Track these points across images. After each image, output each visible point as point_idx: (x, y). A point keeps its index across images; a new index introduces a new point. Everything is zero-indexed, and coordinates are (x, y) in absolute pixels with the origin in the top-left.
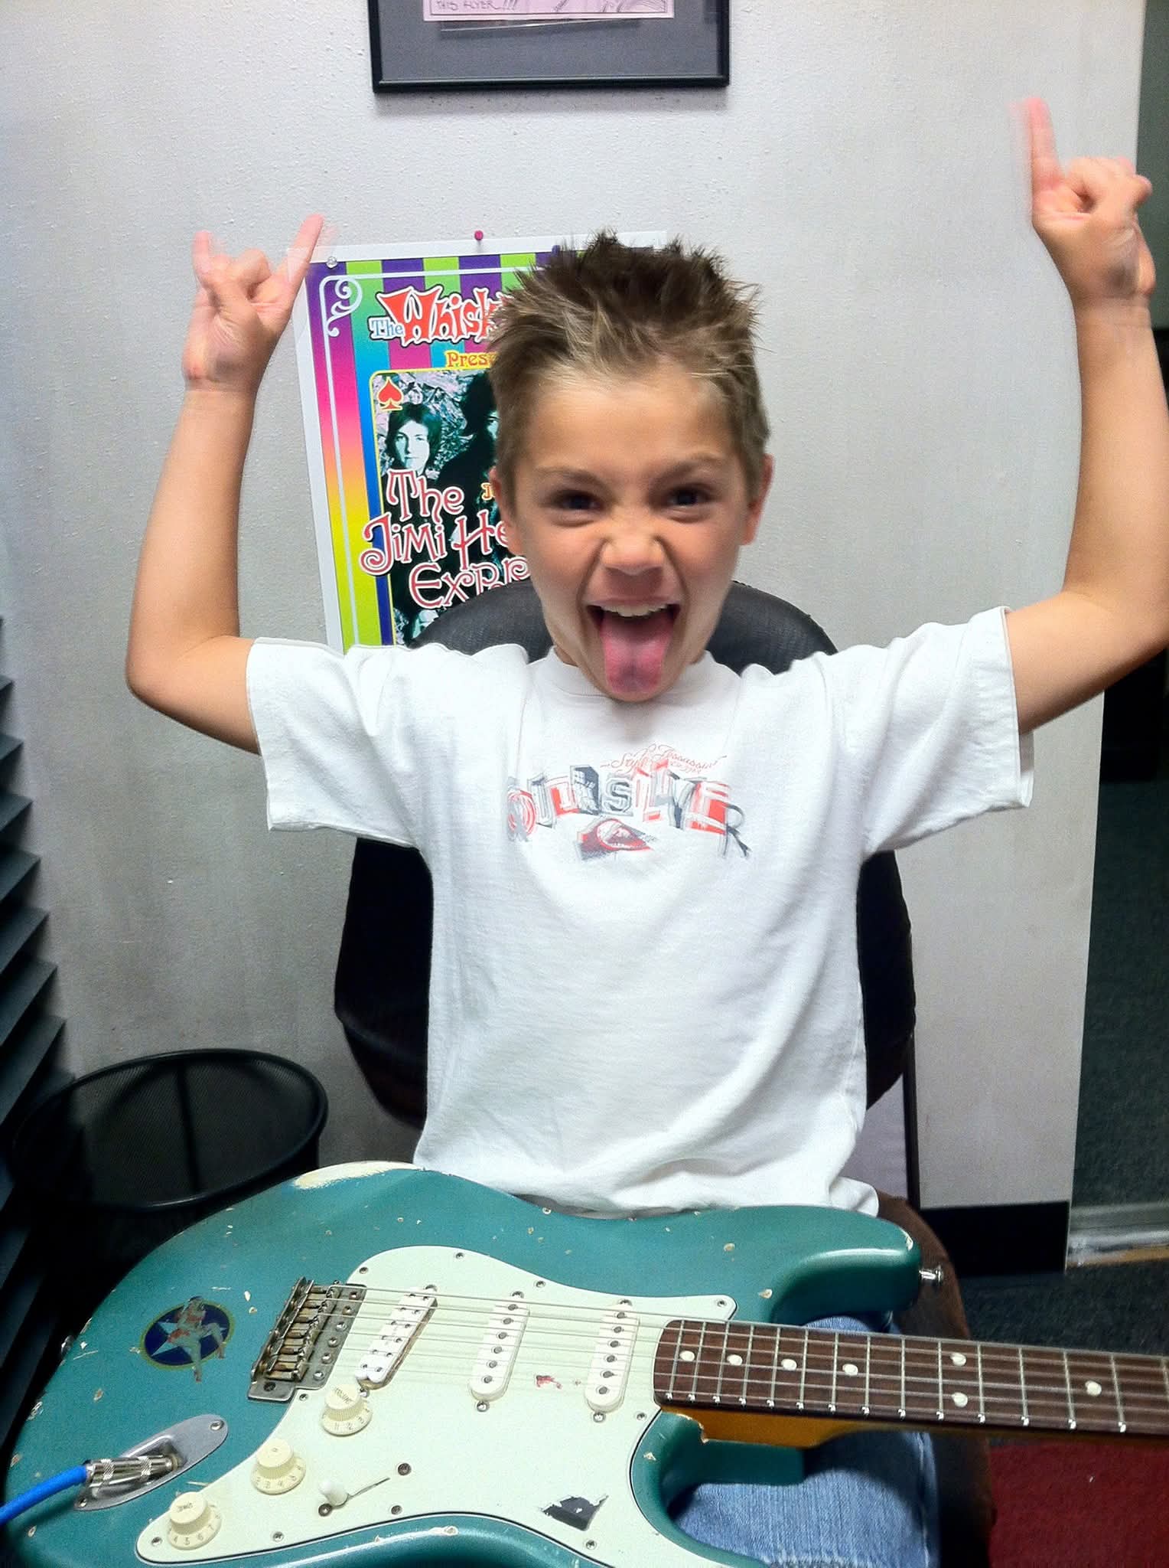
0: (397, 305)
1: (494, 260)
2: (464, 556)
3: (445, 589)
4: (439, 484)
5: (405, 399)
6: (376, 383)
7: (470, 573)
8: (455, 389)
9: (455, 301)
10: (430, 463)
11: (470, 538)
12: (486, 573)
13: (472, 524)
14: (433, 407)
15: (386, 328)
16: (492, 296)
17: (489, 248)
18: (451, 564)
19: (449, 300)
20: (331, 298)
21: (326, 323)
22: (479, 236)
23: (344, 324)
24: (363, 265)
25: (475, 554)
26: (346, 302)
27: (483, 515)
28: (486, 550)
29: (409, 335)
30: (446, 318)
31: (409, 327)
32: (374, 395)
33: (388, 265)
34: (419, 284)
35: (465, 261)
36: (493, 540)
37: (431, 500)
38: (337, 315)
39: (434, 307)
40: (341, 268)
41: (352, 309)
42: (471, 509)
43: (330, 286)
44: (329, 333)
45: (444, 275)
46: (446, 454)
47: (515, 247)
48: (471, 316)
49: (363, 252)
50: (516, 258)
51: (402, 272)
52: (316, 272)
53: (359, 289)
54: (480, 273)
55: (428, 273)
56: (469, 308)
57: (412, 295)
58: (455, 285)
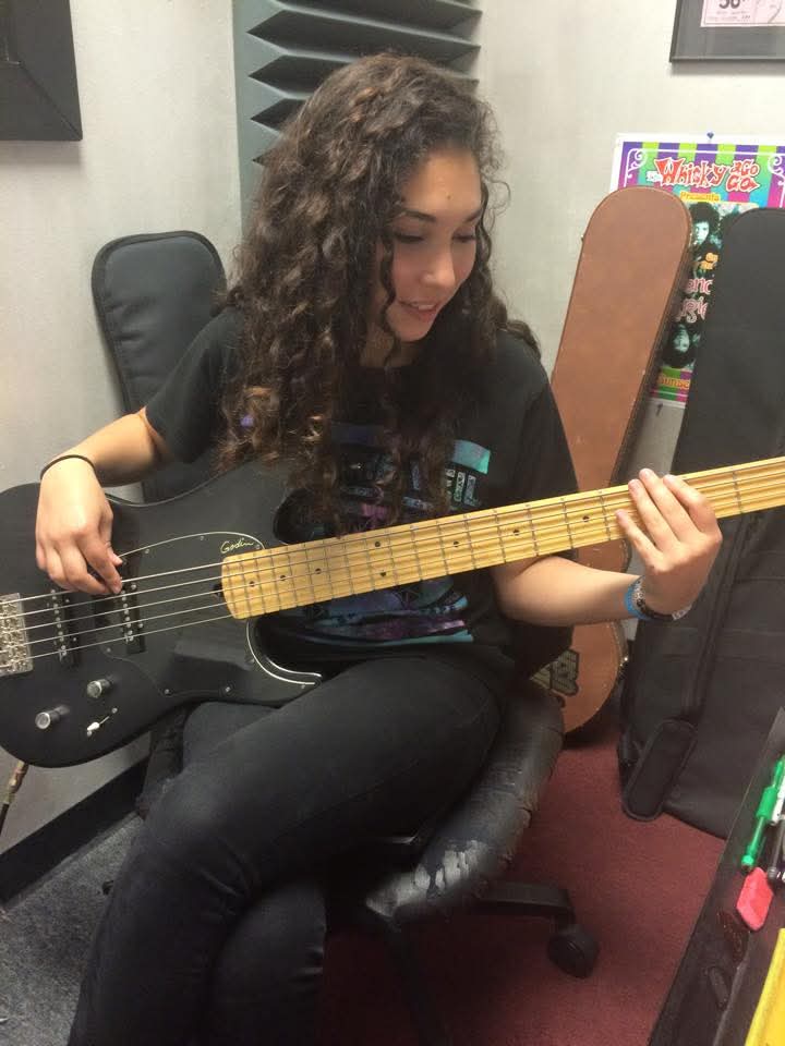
0: (662, 166)
1: (714, 147)
9: (690, 166)
15: (654, 177)
16: (709, 165)
17: (713, 141)
19: (687, 166)
20: (632, 159)
21: (627, 171)
22: (710, 135)
23: (635, 173)
24: (650, 145)
26: (638, 162)
29: (664, 181)
30: (684, 175)
31: (665, 178)
33: (662, 146)
34: (675, 156)
35: (700, 147)
38: (633, 168)
39: (679, 169)
40: (639, 145)
41: (639, 166)
44: (628, 176)
45: (688, 152)
47: (727, 141)
48: (697, 174)
49: (651, 138)
50: (726, 147)
51: (668, 150)
52: (628, 146)
53: (646, 156)
54: (706, 153)
55: (680, 151)
56: (697, 170)
57: (670, 161)
58: (692, 158)
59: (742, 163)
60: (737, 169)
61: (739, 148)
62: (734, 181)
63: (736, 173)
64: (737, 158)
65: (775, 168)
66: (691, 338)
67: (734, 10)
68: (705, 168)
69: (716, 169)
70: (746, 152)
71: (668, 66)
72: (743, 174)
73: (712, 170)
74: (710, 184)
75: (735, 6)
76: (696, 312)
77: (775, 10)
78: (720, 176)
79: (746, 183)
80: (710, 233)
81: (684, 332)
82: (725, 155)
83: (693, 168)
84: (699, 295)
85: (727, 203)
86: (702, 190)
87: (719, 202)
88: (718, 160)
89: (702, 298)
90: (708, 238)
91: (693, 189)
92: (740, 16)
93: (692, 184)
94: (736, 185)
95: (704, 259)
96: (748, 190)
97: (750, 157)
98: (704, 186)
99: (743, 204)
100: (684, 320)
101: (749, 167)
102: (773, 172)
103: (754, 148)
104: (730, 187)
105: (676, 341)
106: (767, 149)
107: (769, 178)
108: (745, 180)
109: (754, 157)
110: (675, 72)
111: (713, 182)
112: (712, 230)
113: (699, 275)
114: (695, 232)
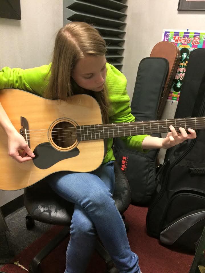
0: (175, 38)
1: (189, 33)
9: (182, 38)
15: (173, 41)
16: (187, 38)
17: (188, 31)
19: (181, 38)
20: (167, 36)
21: (166, 39)
22: (188, 30)
23: (168, 40)
29: (175, 42)
30: (180, 40)
31: (175, 41)
33: (175, 33)
34: (178, 35)
35: (185, 33)
36: (179, 71)
38: (167, 38)
40: (169, 32)
41: (169, 38)
44: (166, 41)
45: (182, 35)
47: (192, 32)
48: (184, 40)
49: (172, 31)
50: (192, 33)
51: (176, 34)
52: (166, 33)
53: (171, 35)
54: (187, 35)
55: (180, 34)
56: (184, 39)
57: (177, 37)
58: (183, 36)
60: (194, 39)
61: (195, 33)
62: (194, 42)
63: (194, 40)
64: (195, 36)
65: (204, 39)
66: (181, 84)
68: (186, 39)
69: (189, 39)
70: (197, 34)
71: (177, 11)
72: (196, 40)
78: (190, 41)
79: (197, 42)
80: (187, 56)
81: (179, 82)
82: (191, 35)
83: (183, 38)
84: (183, 72)
85: (192, 48)
86: (185, 44)
87: (190, 48)
88: (190, 37)
90: (186, 57)
91: (183, 44)
93: (183, 43)
94: (194, 43)
95: (185, 63)
96: (197, 45)
100: (179, 79)
101: (198, 38)
103: (199, 33)
104: (192, 44)
105: (177, 85)
106: (203, 34)
107: (203, 41)
108: (196, 42)
109: (199, 36)
110: (179, 13)
111: (188, 42)
112: (187, 55)
113: (184, 67)
114: (183, 56)
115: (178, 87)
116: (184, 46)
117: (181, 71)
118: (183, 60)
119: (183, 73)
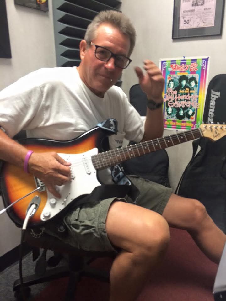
0: (172, 66)
1: (185, 60)
2: (176, 100)
3: (172, 105)
4: (174, 90)
5: (171, 79)
6: (168, 76)
7: (176, 103)
8: (178, 77)
10: (173, 87)
11: (177, 98)
12: (178, 103)
13: (178, 96)
14: (175, 80)
15: (170, 69)
16: (185, 65)
17: (185, 58)
18: (174, 101)
19: (179, 66)
20: (164, 65)
21: (163, 68)
22: (184, 57)
23: (165, 69)
24: (169, 61)
25: (177, 100)
27: (179, 95)
28: (179, 100)
29: (173, 70)
30: (178, 68)
32: (167, 78)
33: (172, 61)
34: (175, 63)
35: (182, 60)
36: (180, 99)
37: (173, 92)
38: (164, 67)
40: (165, 61)
41: (166, 67)
42: (178, 94)
43: (164, 64)
44: (163, 70)
46: (176, 86)
47: (189, 58)
48: (182, 68)
49: (169, 59)
50: (189, 60)
51: (173, 62)
52: (162, 62)
53: (167, 64)
54: (183, 62)
55: (177, 62)
56: (181, 67)
57: (174, 65)
58: (180, 63)
59: (193, 64)
60: (192, 66)
61: (192, 60)
64: (192, 62)
65: (202, 64)
66: (184, 111)
67: (188, 24)
68: (183, 66)
70: (194, 61)
71: (171, 40)
72: (194, 66)
73: (185, 66)
74: (185, 70)
75: (188, 23)
76: (184, 104)
77: (198, 23)
78: (188, 67)
79: (195, 69)
81: (182, 110)
82: (189, 62)
85: (190, 75)
86: (183, 72)
87: (188, 74)
88: (187, 64)
89: (186, 101)
90: (186, 84)
91: (181, 72)
92: (189, 26)
93: (180, 70)
95: (185, 90)
96: (195, 71)
97: (196, 62)
98: (184, 71)
99: (194, 74)
100: (181, 107)
101: (195, 64)
102: (201, 65)
103: (196, 60)
104: (190, 70)
105: (180, 113)
106: (200, 59)
107: (200, 68)
110: (174, 41)
111: (186, 69)
112: (187, 82)
113: (184, 95)
114: (182, 83)
115: (181, 116)
116: (183, 73)
117: (182, 99)
118: (182, 87)
119: (184, 101)
